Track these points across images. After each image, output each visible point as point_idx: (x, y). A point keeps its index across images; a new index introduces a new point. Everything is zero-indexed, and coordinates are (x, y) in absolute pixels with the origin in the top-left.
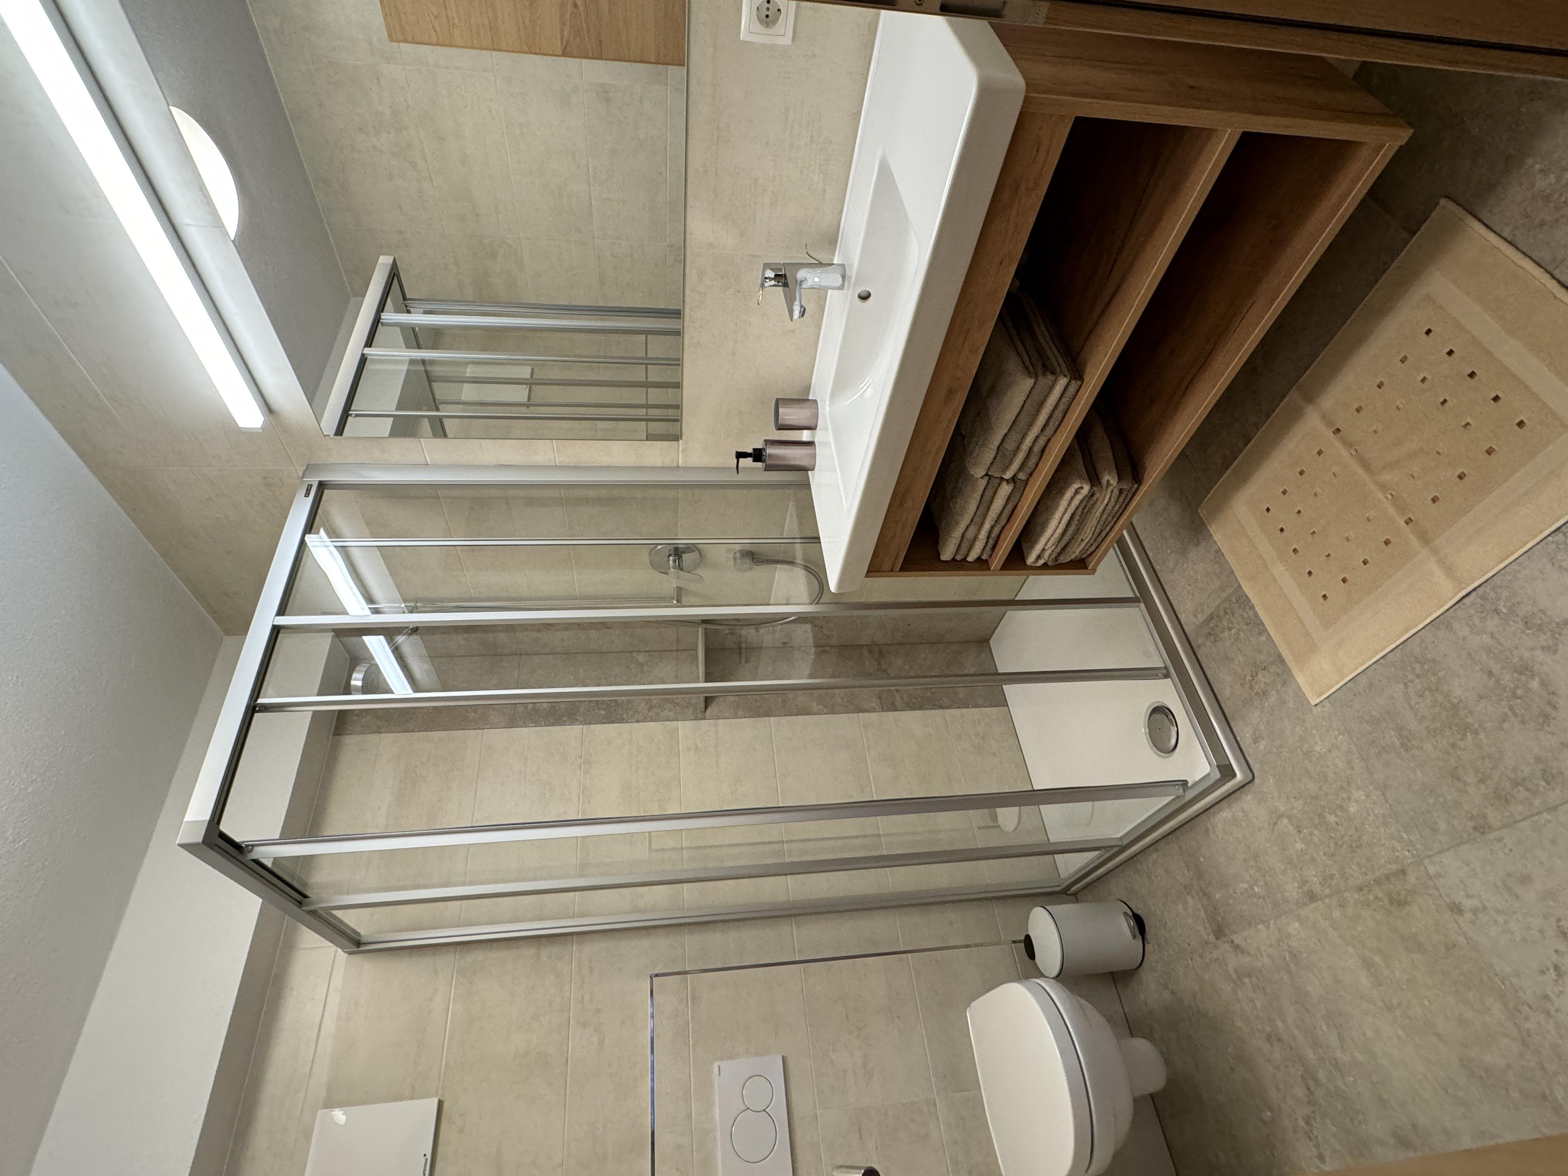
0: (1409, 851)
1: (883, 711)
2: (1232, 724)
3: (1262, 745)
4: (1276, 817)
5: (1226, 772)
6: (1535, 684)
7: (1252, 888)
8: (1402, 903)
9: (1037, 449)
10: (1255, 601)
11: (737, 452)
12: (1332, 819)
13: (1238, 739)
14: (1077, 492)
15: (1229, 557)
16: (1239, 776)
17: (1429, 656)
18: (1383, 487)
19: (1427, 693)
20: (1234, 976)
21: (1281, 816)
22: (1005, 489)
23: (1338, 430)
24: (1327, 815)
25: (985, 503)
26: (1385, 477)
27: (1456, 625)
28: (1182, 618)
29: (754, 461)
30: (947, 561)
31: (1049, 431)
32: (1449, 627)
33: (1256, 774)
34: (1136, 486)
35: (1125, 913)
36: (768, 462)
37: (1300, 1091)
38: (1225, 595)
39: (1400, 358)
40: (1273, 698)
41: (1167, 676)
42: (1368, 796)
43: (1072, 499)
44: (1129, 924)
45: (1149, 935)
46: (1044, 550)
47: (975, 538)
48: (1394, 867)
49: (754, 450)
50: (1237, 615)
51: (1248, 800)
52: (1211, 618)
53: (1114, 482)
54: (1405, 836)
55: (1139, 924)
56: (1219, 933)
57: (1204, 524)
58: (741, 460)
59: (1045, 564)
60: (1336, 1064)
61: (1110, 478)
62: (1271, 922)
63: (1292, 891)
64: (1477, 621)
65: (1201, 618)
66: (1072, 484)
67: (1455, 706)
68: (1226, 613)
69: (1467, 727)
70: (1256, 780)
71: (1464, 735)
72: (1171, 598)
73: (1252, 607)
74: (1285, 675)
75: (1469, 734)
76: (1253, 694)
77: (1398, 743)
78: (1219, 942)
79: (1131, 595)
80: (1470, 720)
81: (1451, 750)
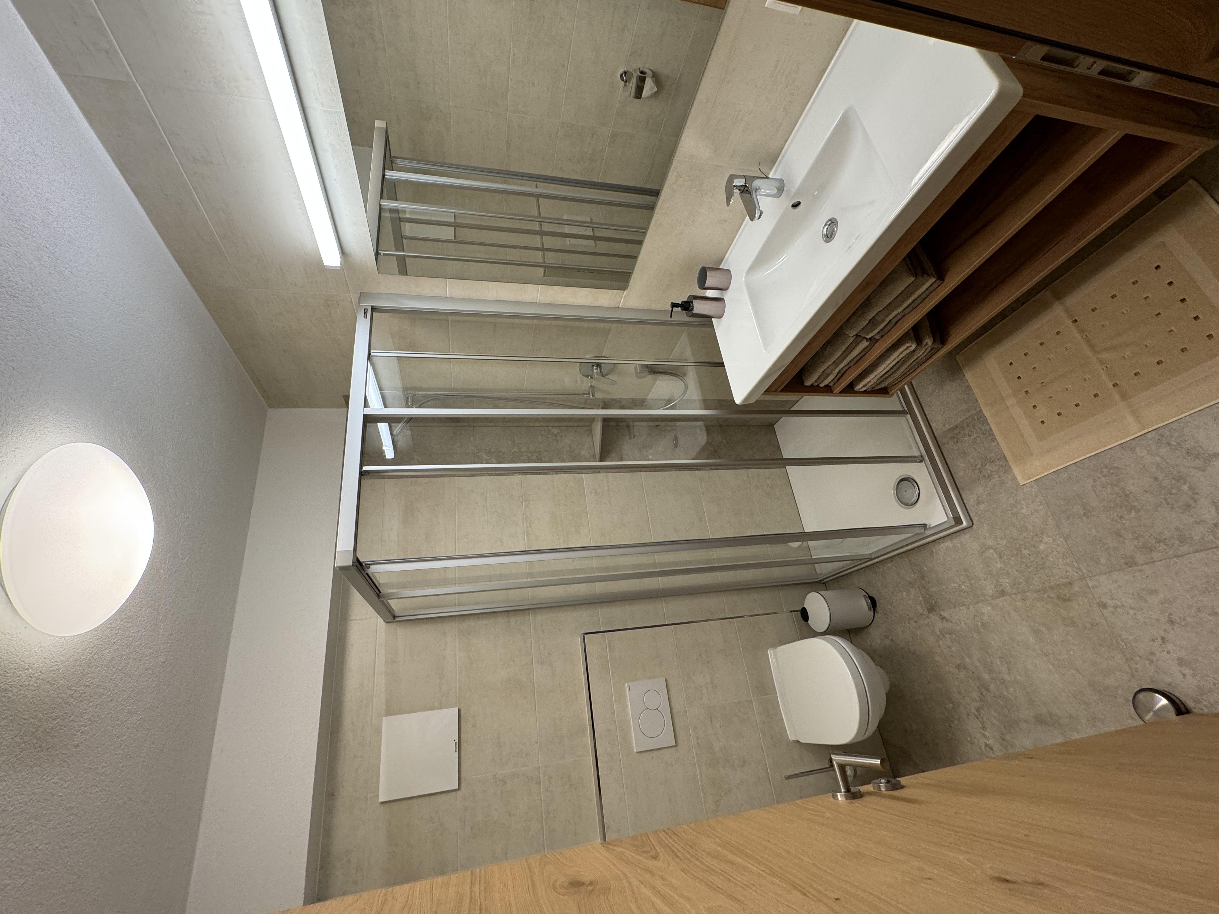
0: (1077, 573)
2: (961, 492)
4: (984, 548)
5: (958, 521)
6: (1185, 488)
7: (960, 586)
8: (1067, 600)
9: (894, 322)
10: (990, 420)
12: (1026, 552)
13: (965, 501)
14: (905, 350)
15: (976, 391)
16: (965, 524)
17: (1115, 465)
18: (1101, 362)
19: (1109, 486)
20: (938, 633)
21: (990, 548)
22: (865, 344)
23: (1076, 321)
24: (1022, 550)
25: (847, 352)
26: (1104, 355)
27: (1138, 450)
29: (683, 310)
30: (808, 386)
32: (1133, 450)
33: (975, 523)
34: (940, 347)
35: (864, 596)
37: (975, 695)
38: (968, 414)
39: (1133, 281)
40: (995, 480)
41: (922, 461)
42: (1054, 541)
43: (902, 352)
44: (867, 602)
46: (870, 382)
47: (831, 373)
48: (1065, 581)
51: (966, 537)
54: (1076, 564)
55: (873, 603)
56: (932, 609)
57: (960, 368)
59: (866, 390)
60: (1003, 682)
61: (928, 341)
62: (971, 607)
63: (990, 589)
64: (1153, 448)
65: (949, 427)
67: (1127, 496)
68: (968, 426)
69: (1133, 508)
70: (974, 527)
71: (1129, 513)
72: (926, 412)
73: (988, 424)
74: (1006, 467)
75: (1133, 512)
76: (980, 476)
77: (1082, 513)
78: (931, 615)
79: (901, 409)
80: (1136, 504)
81: (1119, 520)
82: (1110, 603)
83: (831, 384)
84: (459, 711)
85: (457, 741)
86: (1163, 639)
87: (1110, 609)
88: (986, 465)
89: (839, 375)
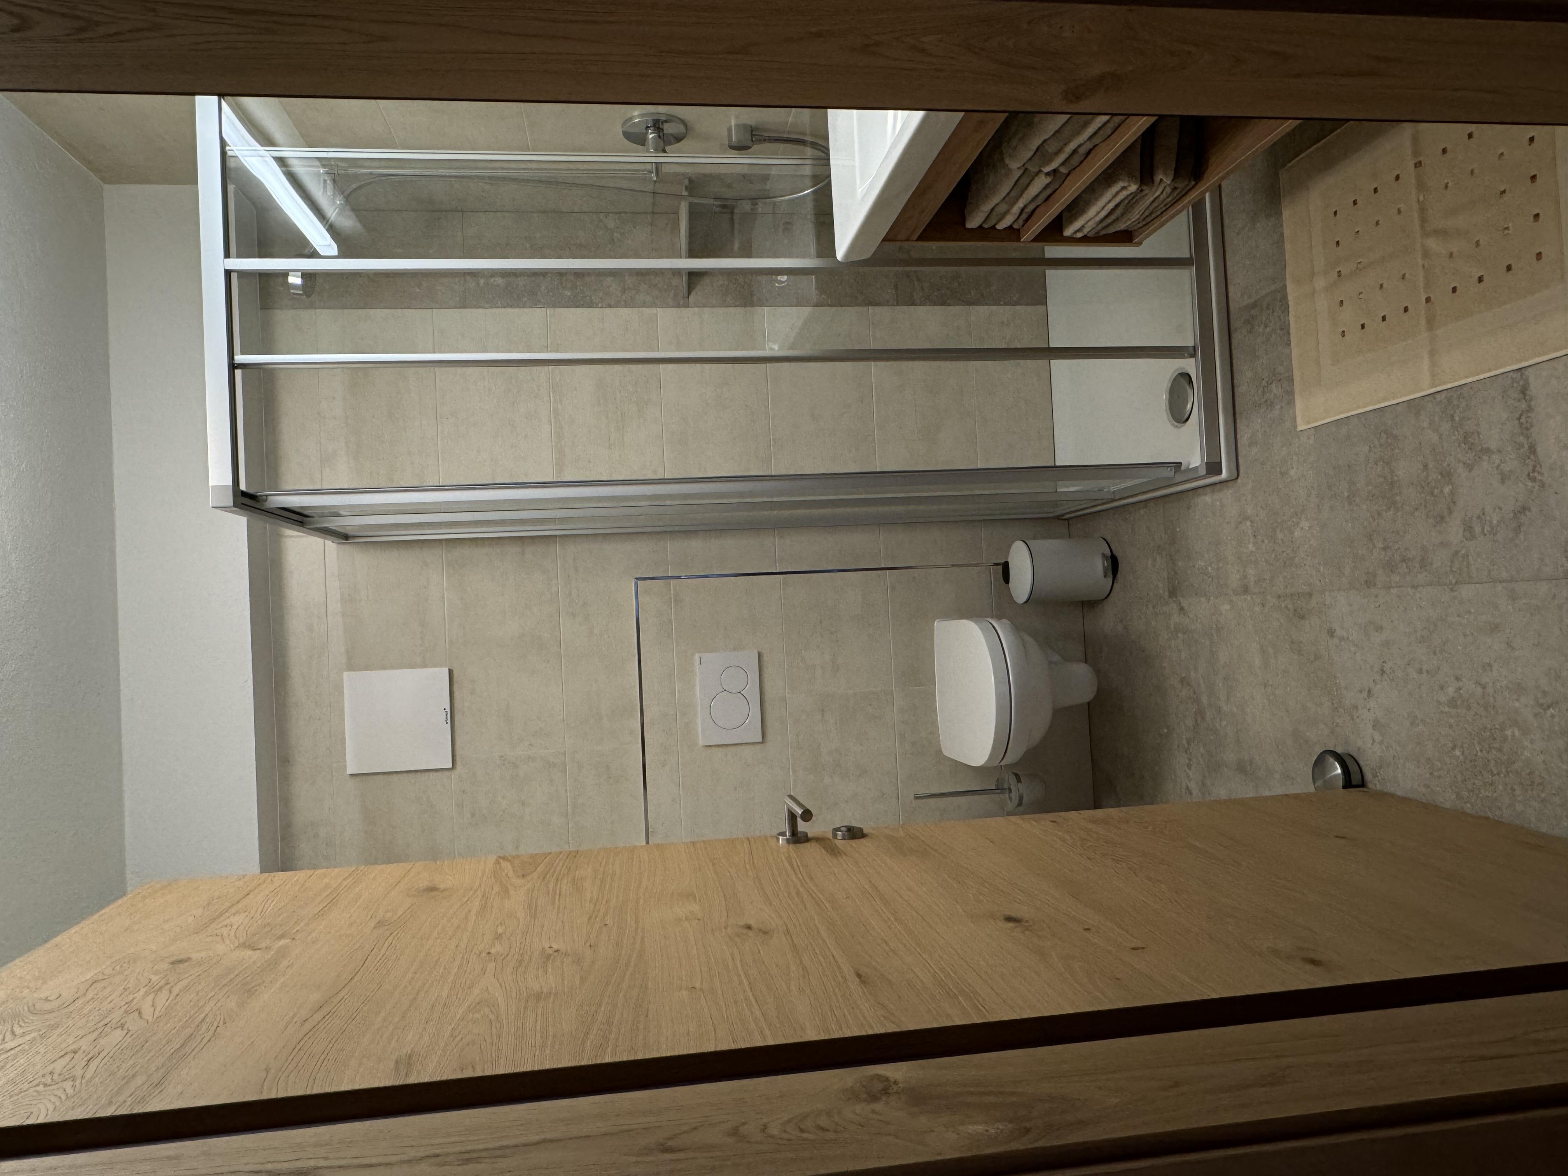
0: (1320, 581)
1: (898, 305)
2: (1238, 420)
3: (1255, 450)
4: (1243, 517)
5: (1214, 466)
6: (1447, 490)
7: (1207, 568)
9: (1082, 150)
10: (1291, 307)
13: (1238, 436)
14: (1124, 188)
16: (1224, 475)
17: (1395, 431)
18: (1426, 253)
19: (1381, 463)
20: (1173, 629)
21: (1247, 518)
22: (1043, 179)
23: (1420, 164)
25: (1020, 187)
27: (1422, 413)
28: (1231, 289)
30: (970, 232)
32: (1417, 412)
33: (1241, 473)
34: (1193, 183)
35: (1103, 555)
37: (1190, 722)
38: (1271, 288)
40: (1276, 412)
41: (1193, 355)
42: (1310, 527)
43: (1117, 193)
44: (1104, 564)
45: (1119, 575)
46: (1082, 227)
47: (1007, 211)
48: (1306, 589)
50: (1275, 314)
51: (1227, 495)
52: (1254, 305)
53: (1168, 181)
54: (1322, 569)
55: (1114, 565)
56: (1173, 593)
59: (1083, 237)
60: (1219, 710)
61: (1164, 179)
62: (1212, 598)
63: (1234, 580)
64: (1436, 419)
65: (1247, 301)
66: (1120, 179)
67: (1393, 483)
68: (1268, 307)
69: (1393, 503)
70: (1239, 480)
72: (1228, 263)
76: (1263, 400)
78: (1171, 600)
79: (1188, 257)
80: (1398, 498)
81: (1376, 516)
82: (1339, 632)
83: (1016, 226)
84: (451, 672)
85: (448, 710)
86: (1369, 691)
87: (1336, 641)
88: (1271, 383)
89: (1024, 216)
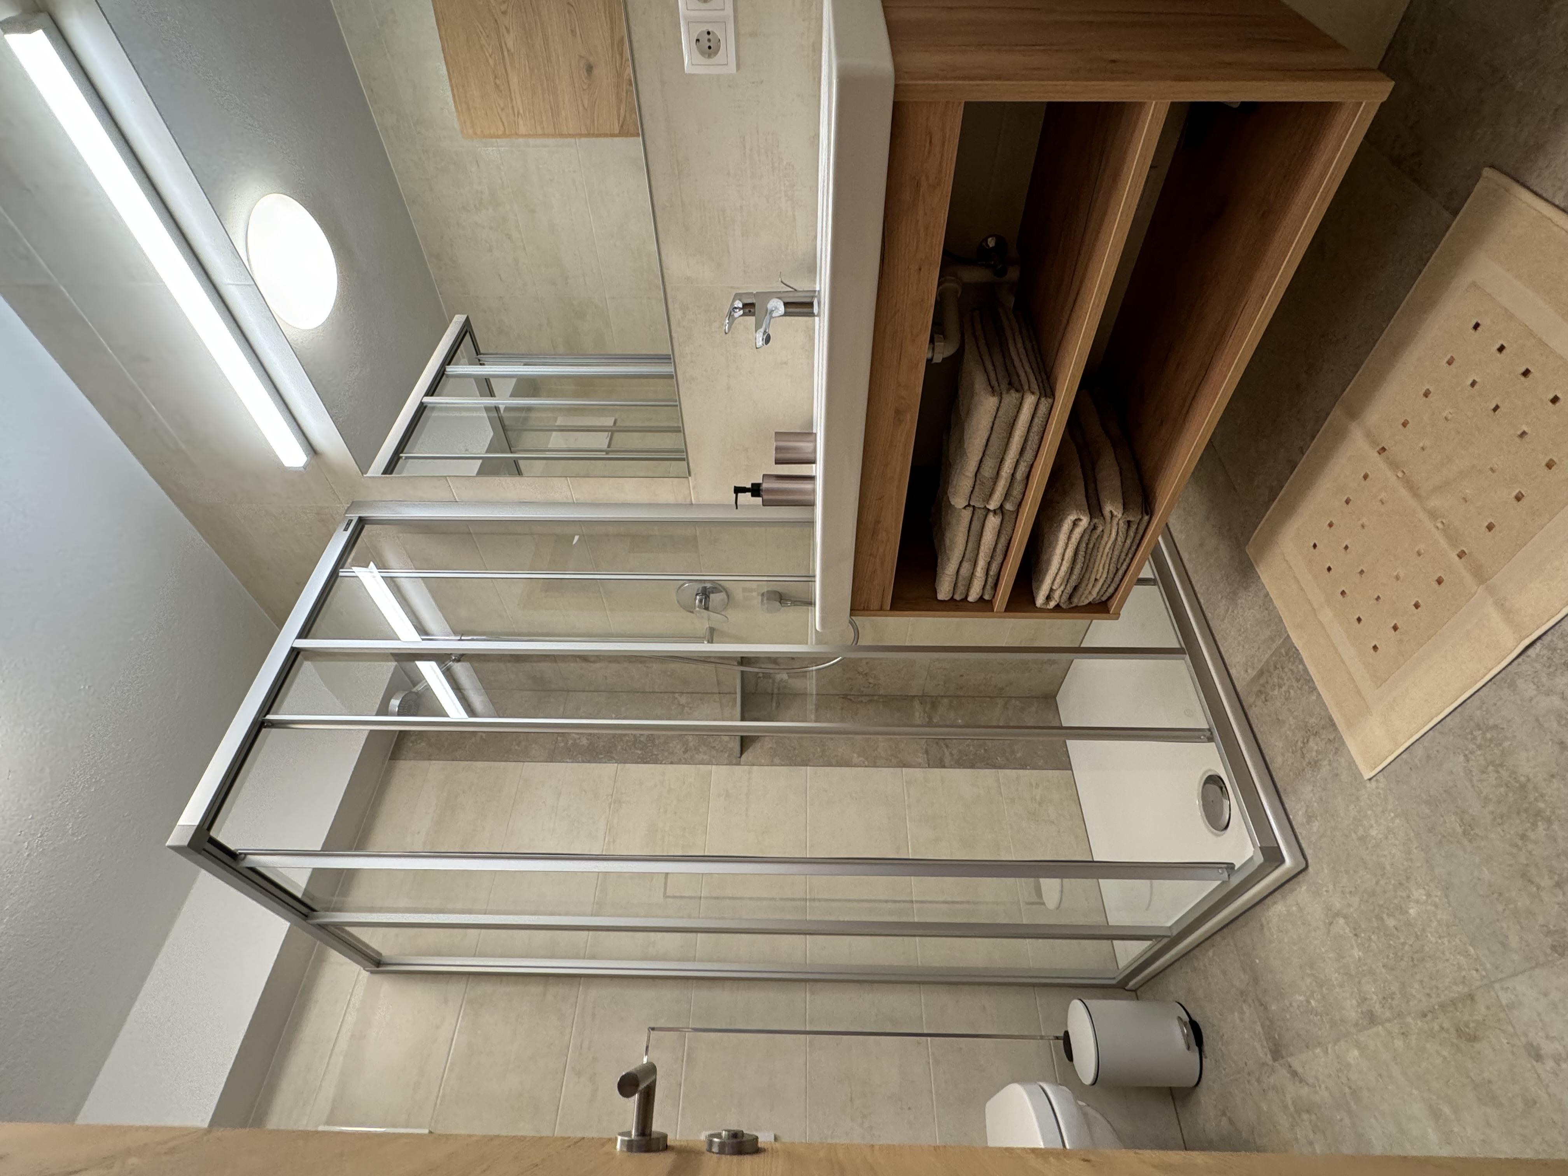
0: (1477, 970)
1: (929, 767)
2: (1283, 797)
3: (1315, 825)
4: (1332, 915)
5: (1272, 856)
7: (1308, 1002)
8: (1473, 1039)
9: (1019, 476)
10: (1304, 654)
11: (735, 487)
12: (1391, 922)
13: (1291, 817)
14: (1075, 523)
15: (1277, 603)
16: (1289, 862)
17: (1491, 722)
18: (1433, 515)
19: (1491, 768)
20: (1292, 1109)
21: (1338, 914)
22: (993, 522)
23: (1384, 449)
24: (1385, 916)
25: (975, 536)
26: (1434, 502)
27: (1520, 683)
28: (1233, 672)
29: (753, 496)
30: (944, 601)
31: (1029, 455)
32: (1512, 685)
33: (1310, 861)
34: (1146, 518)
35: (1180, 1019)
36: (765, 497)
38: (1274, 646)
39: (1446, 360)
40: (1325, 769)
41: (1211, 739)
43: (1071, 532)
44: (1183, 1031)
45: (1206, 1048)
46: (1051, 590)
47: (972, 574)
48: (1460, 989)
49: (753, 484)
50: (1286, 670)
51: (1302, 892)
52: (1261, 673)
53: (1118, 513)
54: (1472, 951)
55: (1195, 1032)
56: (1277, 1053)
57: (1252, 565)
58: (740, 495)
59: (1058, 606)
61: (1112, 508)
62: (1330, 1046)
65: (1252, 673)
66: (1068, 515)
67: (1523, 787)
68: (1276, 668)
69: (1538, 813)
70: (1310, 869)
71: (1534, 825)
72: (1222, 649)
73: (1301, 661)
74: (1337, 743)
75: (1540, 823)
76: (1304, 764)
77: (1459, 830)
78: (1276, 1064)
79: (1178, 646)
82: (1548, 1048)
83: (986, 597)
87: (1550, 1064)
88: (1308, 741)
